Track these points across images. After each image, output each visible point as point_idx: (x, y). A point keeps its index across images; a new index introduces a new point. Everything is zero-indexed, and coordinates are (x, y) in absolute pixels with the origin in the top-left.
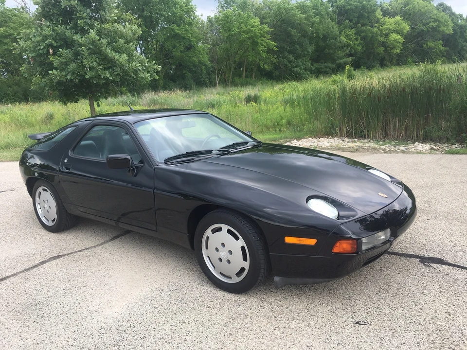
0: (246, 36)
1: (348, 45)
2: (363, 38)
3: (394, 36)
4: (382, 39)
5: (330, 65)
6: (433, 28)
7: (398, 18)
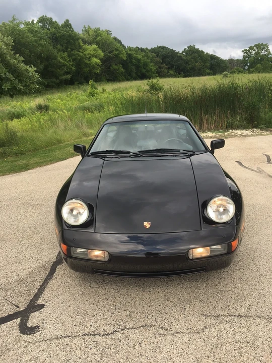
1: (64, 65)
2: (74, 60)
3: (95, 60)
4: (87, 62)
5: (54, 80)
6: (116, 55)
7: (95, 46)
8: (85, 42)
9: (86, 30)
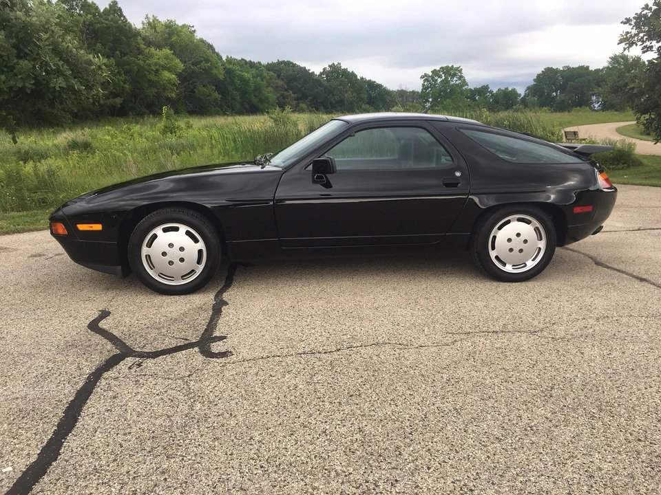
2: (127, 72)
3: (166, 74)
4: (152, 77)
6: (205, 70)
7: (167, 51)
8: (149, 43)
9: (149, 23)
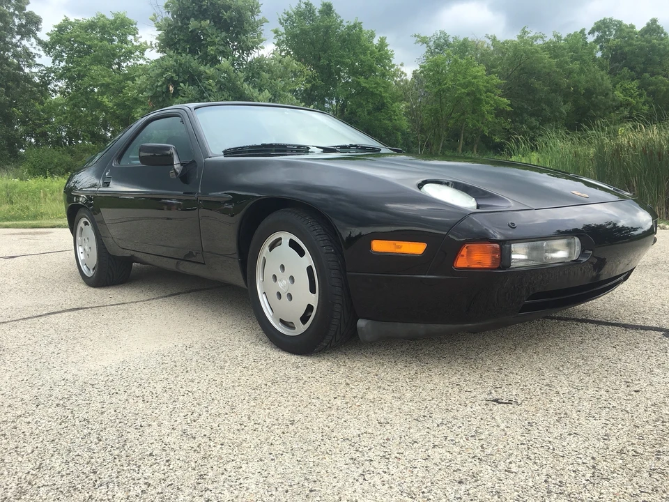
0: (463, 90)
1: (628, 104)
2: (652, 94)
